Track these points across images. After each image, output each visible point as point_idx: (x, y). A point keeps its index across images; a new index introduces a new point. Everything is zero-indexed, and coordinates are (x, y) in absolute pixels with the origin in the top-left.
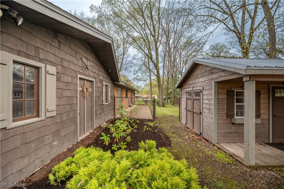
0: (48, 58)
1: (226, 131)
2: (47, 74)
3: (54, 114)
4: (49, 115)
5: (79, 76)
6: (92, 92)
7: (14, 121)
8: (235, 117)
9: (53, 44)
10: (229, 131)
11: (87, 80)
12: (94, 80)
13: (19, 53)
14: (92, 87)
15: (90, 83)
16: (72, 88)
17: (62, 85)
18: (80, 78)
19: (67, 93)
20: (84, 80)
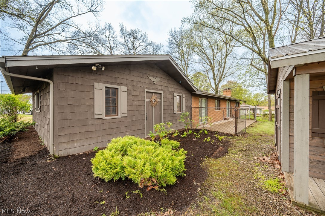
0: (123, 82)
2: (122, 92)
3: (126, 115)
4: (123, 115)
5: (146, 90)
6: (161, 102)
7: (106, 116)
9: (126, 73)
11: (155, 93)
12: (162, 92)
13: (107, 83)
14: (161, 99)
15: (158, 95)
16: (140, 99)
17: (131, 97)
18: (147, 92)
19: (136, 103)
20: (152, 93)
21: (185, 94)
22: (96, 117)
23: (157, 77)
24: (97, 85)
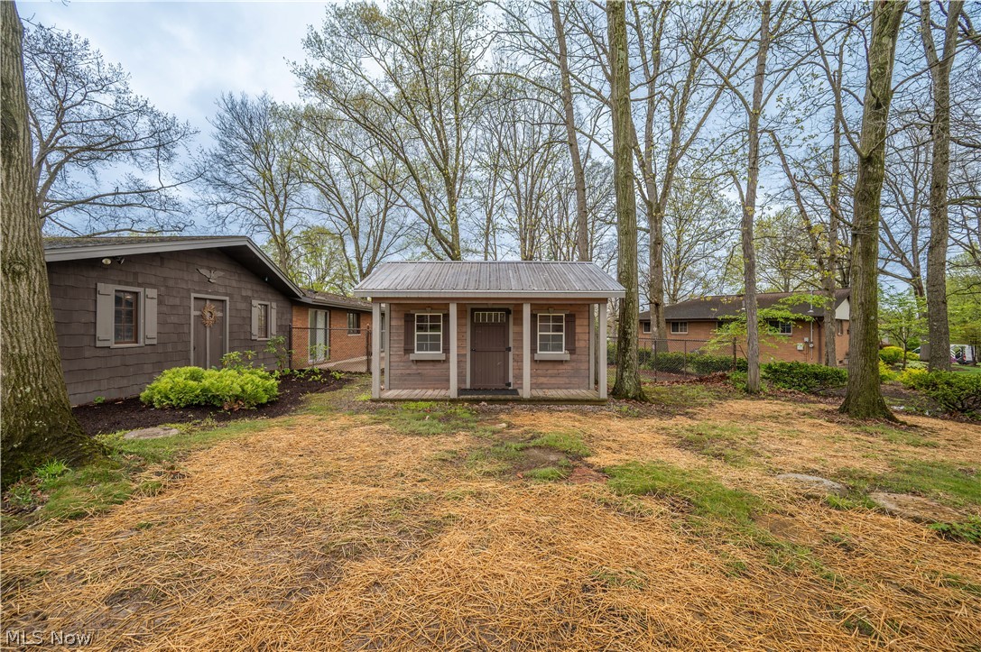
0: (148, 281)
1: (403, 372)
2: (146, 299)
3: (155, 342)
4: (148, 342)
5: (193, 295)
6: (223, 318)
7: (116, 343)
8: (416, 352)
9: (154, 264)
10: (408, 371)
11: (211, 300)
12: (227, 298)
13: (120, 283)
14: (224, 311)
15: (219, 304)
16: (181, 312)
17: (164, 309)
18: (195, 298)
19: (173, 319)
20: (206, 299)
21: (276, 301)
22: (99, 344)
23: (216, 269)
24: (101, 287)
